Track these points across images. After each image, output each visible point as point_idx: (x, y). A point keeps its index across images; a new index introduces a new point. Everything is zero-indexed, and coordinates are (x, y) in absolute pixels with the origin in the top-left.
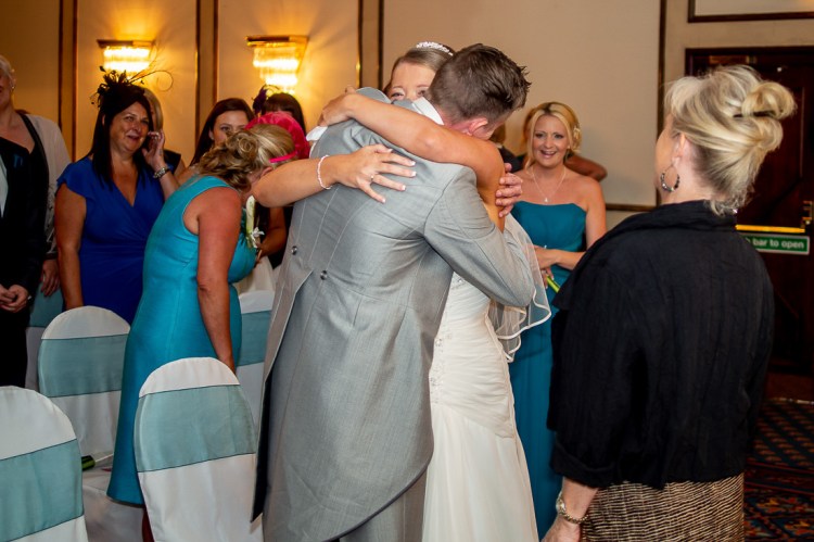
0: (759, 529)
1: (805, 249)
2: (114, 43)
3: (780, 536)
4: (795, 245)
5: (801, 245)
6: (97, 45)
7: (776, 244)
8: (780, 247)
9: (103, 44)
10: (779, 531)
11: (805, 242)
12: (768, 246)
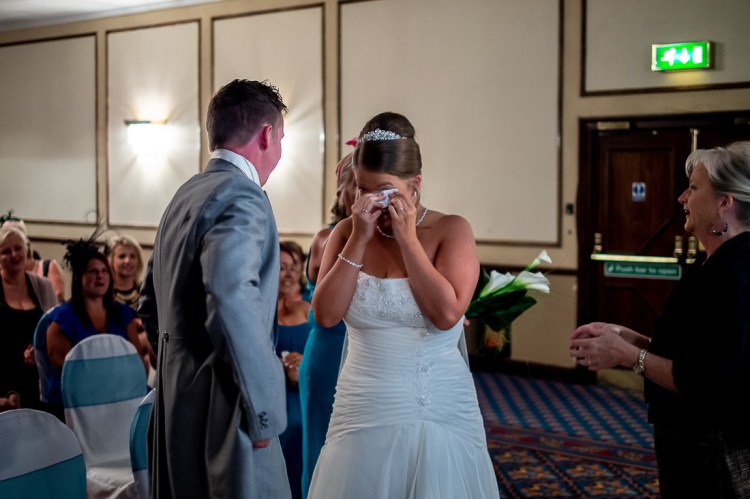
0: (563, 490)
1: (677, 275)
2: (136, 122)
3: (579, 496)
4: (670, 272)
5: (674, 272)
6: (123, 125)
7: (654, 271)
8: (657, 274)
9: (128, 123)
10: (579, 492)
11: (678, 270)
12: (648, 273)
